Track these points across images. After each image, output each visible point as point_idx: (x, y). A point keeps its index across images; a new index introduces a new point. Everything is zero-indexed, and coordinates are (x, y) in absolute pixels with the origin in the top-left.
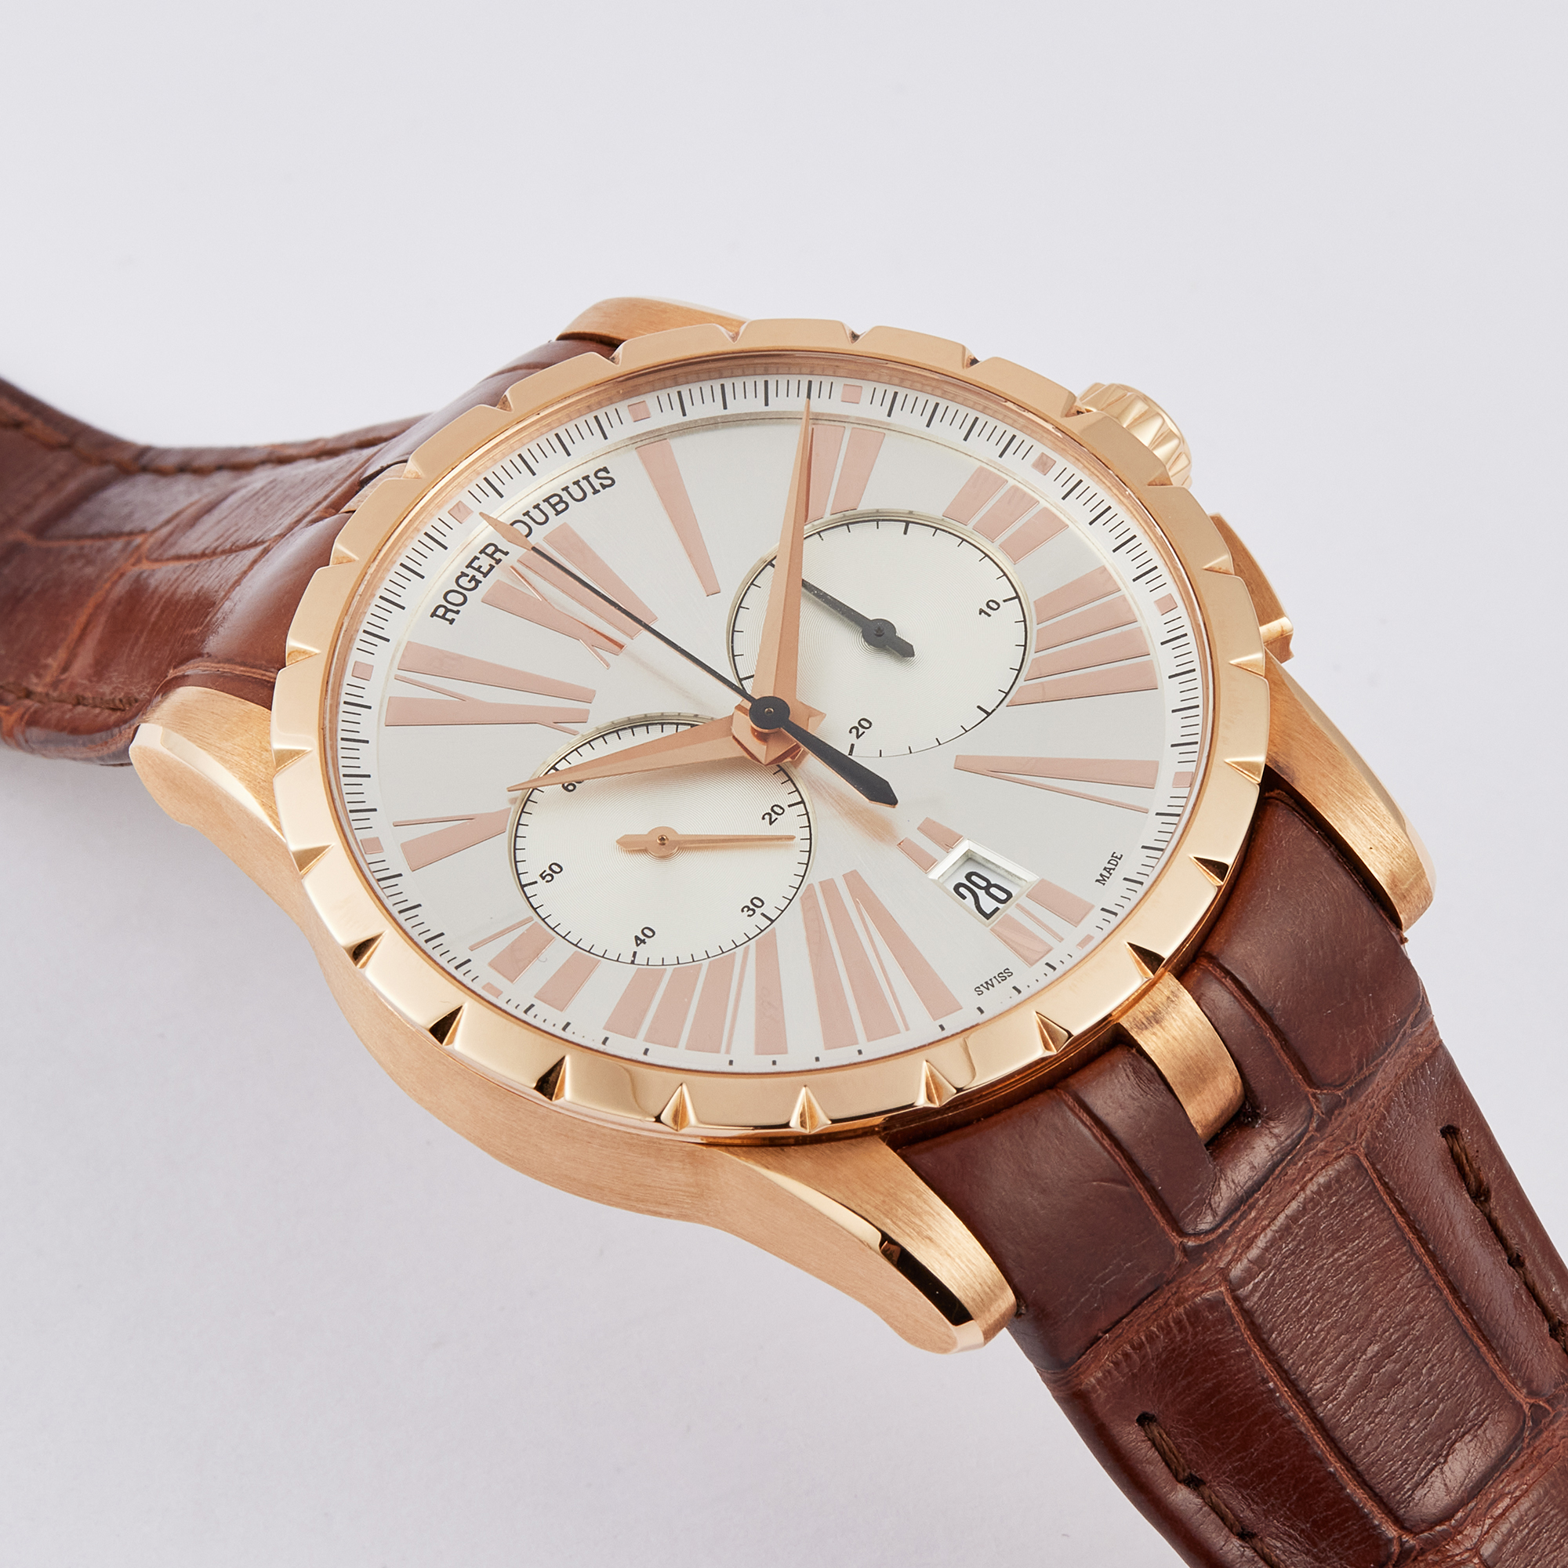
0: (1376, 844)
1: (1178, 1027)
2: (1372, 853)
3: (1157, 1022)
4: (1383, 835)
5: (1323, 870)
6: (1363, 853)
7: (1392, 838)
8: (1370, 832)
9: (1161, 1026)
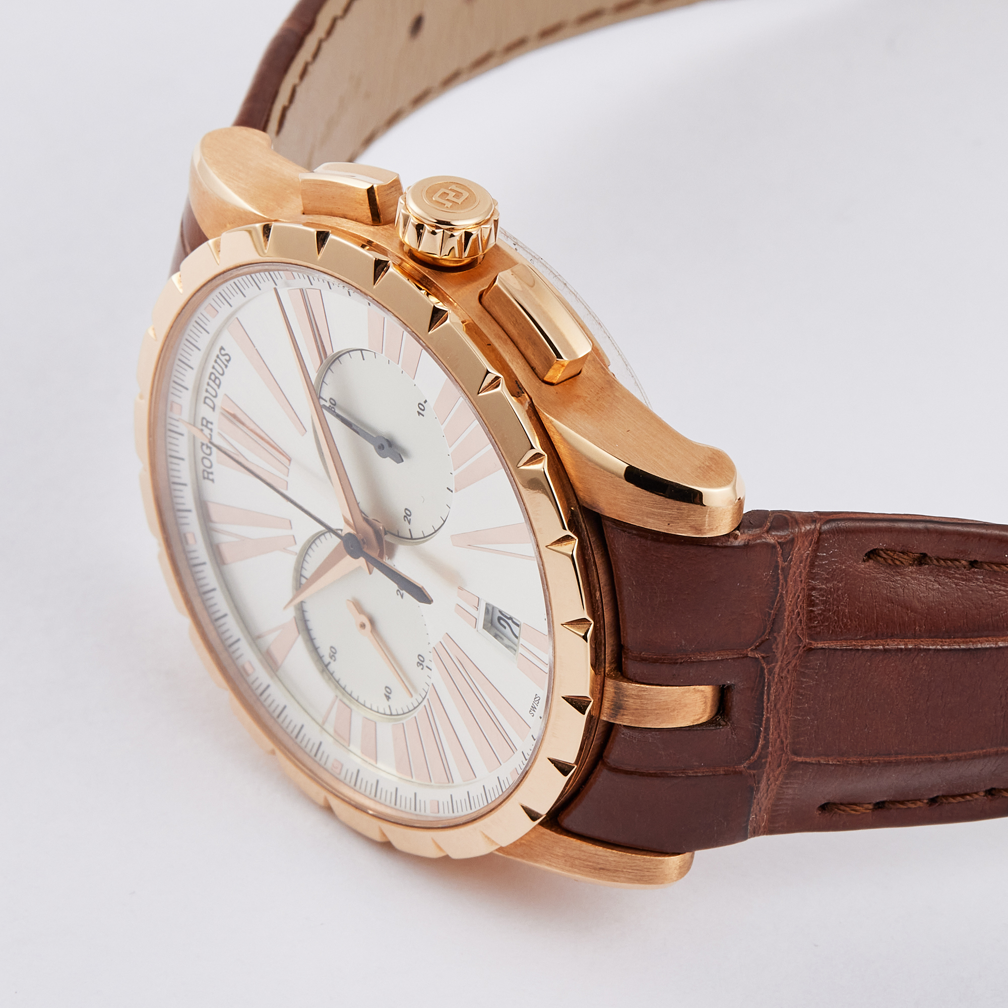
0: (670, 520)
1: (633, 703)
2: (671, 526)
3: (620, 709)
4: (669, 512)
5: (653, 552)
6: (667, 530)
7: (676, 511)
8: (661, 516)
9: (624, 709)
